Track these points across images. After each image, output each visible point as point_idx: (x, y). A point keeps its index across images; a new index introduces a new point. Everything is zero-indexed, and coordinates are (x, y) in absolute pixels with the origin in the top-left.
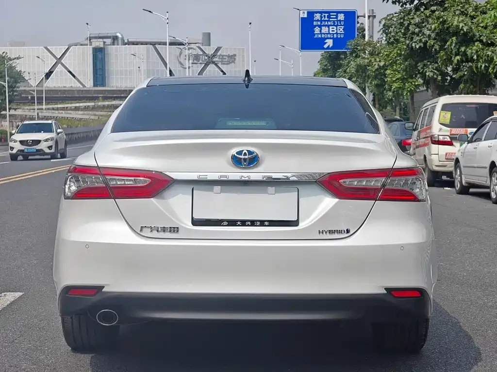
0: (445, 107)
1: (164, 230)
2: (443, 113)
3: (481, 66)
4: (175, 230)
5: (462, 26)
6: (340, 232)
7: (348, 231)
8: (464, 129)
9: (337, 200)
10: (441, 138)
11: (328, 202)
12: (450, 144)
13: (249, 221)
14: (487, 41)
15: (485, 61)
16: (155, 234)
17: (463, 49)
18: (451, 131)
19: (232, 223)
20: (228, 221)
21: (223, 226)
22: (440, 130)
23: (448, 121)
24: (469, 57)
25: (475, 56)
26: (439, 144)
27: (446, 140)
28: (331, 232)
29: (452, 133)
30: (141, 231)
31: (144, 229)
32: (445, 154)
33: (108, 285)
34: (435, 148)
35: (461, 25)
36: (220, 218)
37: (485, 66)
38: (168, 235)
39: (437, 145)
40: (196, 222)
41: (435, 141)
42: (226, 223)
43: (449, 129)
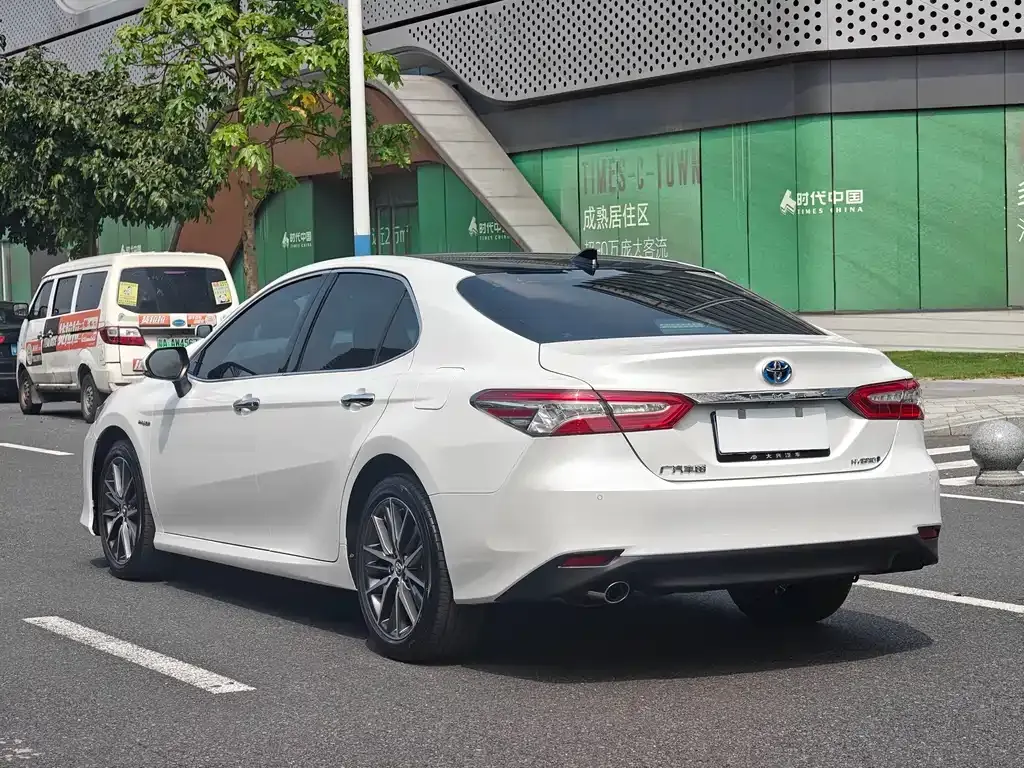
0: (127, 275)
1: (689, 469)
2: (125, 285)
3: (111, 195)
4: (702, 469)
5: (70, 119)
6: (871, 461)
7: (878, 458)
8: (164, 315)
9: (866, 421)
10: (123, 333)
11: (859, 424)
12: (140, 342)
13: (779, 452)
14: (114, 149)
15: (120, 186)
16: (678, 476)
17: (70, 161)
18: (141, 319)
19: (762, 456)
20: (757, 454)
21: (752, 460)
22: (121, 317)
23: (133, 302)
24: (85, 177)
25: (97, 176)
26: (119, 344)
27: (132, 335)
28: (863, 461)
29: (143, 322)
30: (661, 472)
31: (664, 470)
32: (131, 361)
33: (628, 547)
34: (112, 351)
35: (67, 116)
36: (748, 451)
37: (119, 195)
38: (693, 476)
39: (117, 346)
40: (723, 458)
41: (112, 338)
42: (755, 457)
43: (137, 315)
